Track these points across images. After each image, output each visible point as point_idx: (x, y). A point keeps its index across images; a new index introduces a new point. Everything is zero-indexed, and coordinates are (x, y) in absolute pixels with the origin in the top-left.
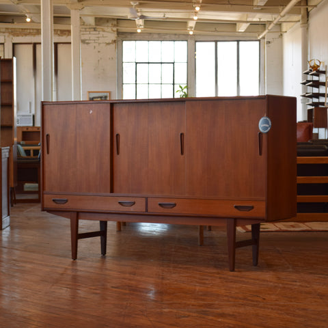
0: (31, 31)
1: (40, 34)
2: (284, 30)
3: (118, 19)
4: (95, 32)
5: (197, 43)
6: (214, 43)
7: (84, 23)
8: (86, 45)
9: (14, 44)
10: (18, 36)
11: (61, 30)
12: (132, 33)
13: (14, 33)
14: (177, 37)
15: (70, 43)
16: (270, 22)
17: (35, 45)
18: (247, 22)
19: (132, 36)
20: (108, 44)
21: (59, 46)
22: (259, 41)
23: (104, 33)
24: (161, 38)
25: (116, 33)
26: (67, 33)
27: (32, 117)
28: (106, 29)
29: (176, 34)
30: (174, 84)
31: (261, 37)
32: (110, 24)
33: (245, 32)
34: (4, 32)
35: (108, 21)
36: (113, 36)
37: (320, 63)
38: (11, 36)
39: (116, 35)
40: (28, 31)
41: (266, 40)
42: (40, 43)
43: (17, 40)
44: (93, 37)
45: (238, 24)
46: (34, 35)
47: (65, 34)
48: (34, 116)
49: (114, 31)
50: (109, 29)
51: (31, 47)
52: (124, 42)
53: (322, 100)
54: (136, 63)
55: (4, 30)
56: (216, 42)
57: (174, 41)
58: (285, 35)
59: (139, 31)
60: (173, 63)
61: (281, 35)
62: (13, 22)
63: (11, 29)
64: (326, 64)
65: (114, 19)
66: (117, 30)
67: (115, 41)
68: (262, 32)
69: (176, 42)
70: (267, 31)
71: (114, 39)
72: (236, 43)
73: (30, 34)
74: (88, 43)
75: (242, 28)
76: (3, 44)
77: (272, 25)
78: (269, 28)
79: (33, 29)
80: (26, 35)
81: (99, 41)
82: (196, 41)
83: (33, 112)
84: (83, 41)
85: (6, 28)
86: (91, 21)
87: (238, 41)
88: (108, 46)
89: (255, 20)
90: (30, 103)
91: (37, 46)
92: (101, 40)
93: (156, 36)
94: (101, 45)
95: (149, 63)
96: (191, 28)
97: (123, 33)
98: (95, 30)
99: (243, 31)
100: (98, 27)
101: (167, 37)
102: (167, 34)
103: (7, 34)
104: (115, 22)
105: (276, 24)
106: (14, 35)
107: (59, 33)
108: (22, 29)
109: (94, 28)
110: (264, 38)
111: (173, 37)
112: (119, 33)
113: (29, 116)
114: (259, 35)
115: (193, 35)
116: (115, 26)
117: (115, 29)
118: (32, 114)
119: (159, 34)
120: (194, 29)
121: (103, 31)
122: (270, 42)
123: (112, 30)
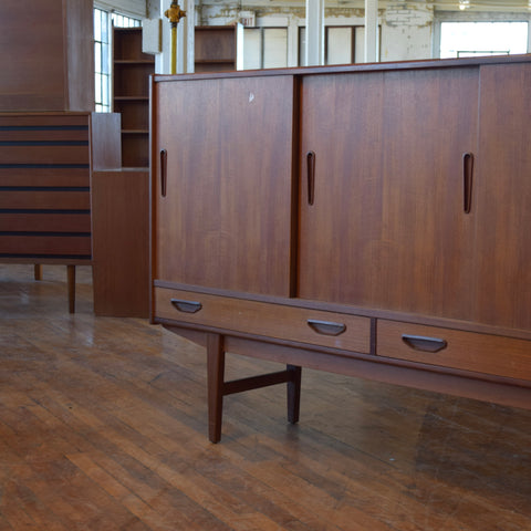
4: (404, 11)
8: (391, 28)
9: (300, 28)
12: (454, 12)
13: (301, 13)
14: (514, 16)
17: (327, 28)
19: (453, 16)
20: (422, 27)
21: (358, 30)
23: (418, 14)
24: (493, 17)
25: (432, 11)
28: (418, 5)
29: (512, 13)
34: (287, 13)
36: (428, 16)
38: (297, 18)
39: (432, 15)
44: (402, 17)
49: (430, 9)
50: (423, 6)
52: (443, 24)
54: (458, 52)
55: (287, 10)
57: (510, 22)
59: (462, 8)
60: (507, 52)
63: (297, 8)
66: (434, 7)
67: (430, 23)
69: (512, 23)
71: (430, 19)
74: (395, 26)
76: (286, 28)
81: (410, 23)
84: (388, 24)
85: (291, 8)
88: (421, 30)
91: (330, 30)
92: (413, 21)
93: (486, 16)
94: (412, 28)
95: (474, 52)
97: (443, 12)
100: (408, 3)
101: (501, 16)
102: (500, 13)
103: (291, 15)
106: (300, 16)
107: (358, 12)
111: (508, 16)
112: (436, 12)
116: (430, 2)
117: (431, 6)
119: (490, 13)
121: (416, 9)
123: (427, 7)
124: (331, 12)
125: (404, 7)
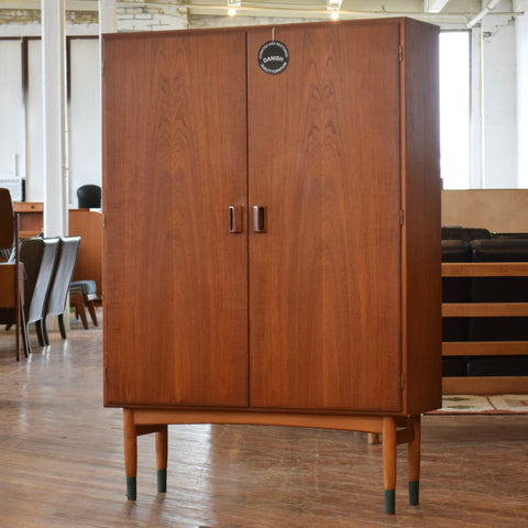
0: (19, 14)
2: (518, 8)
4: (143, 16)
11: (77, 13)
17: (26, 42)
21: (73, 42)
22: (470, 30)
25: (185, 16)
26: (89, 17)
27: (20, 184)
28: (165, 8)
31: (473, 23)
33: (440, 13)
36: (180, 23)
39: (186, 22)
40: (13, 13)
41: (482, 30)
42: (39, 38)
44: (140, 25)
46: (24, 21)
47: (85, 19)
48: (24, 182)
49: (181, 13)
50: (173, 10)
51: (18, 45)
58: (520, 19)
59: (232, 12)
61: (513, 19)
66: (188, 9)
68: (476, 14)
70: (486, 11)
73: (15, 19)
75: (436, 5)
78: (491, 6)
79: (21, 10)
80: (8, 22)
83: (23, 175)
90: (17, 156)
91: (30, 43)
96: (335, 5)
97: (200, 17)
98: (144, 12)
99: (437, 11)
100: (149, 5)
107: (73, 17)
109: (143, 8)
110: (478, 25)
112: (191, 17)
113: (13, 181)
114: (469, 20)
116: (184, 3)
117: (184, 9)
118: (19, 178)
120: (342, 9)
121: (163, 13)
122: (489, 34)
123: (178, 10)
124: (34, 15)
125: (144, 10)
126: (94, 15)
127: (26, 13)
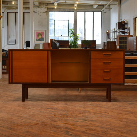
1: (18, 9)
2: (111, 8)
3: (47, 3)
4: (38, 8)
5: (78, 13)
6: (84, 13)
7: (34, 4)
8: (35, 13)
9: (8, 13)
10: (9, 9)
11: (26, 7)
13: (8, 8)
15: (29, 12)
16: (106, 5)
17: (16, 13)
18: (97, 4)
19: (53, 10)
20: (44, 13)
21: (25, 13)
22: (101, 12)
23: (43, 9)
24: (64, 10)
27: (14, 40)
28: (43, 7)
29: (69, 9)
30: (69, 28)
31: (102, 10)
32: (44, 5)
35: (44, 4)
36: (45, 10)
37: (125, 20)
38: (7, 9)
40: (13, 7)
41: (104, 12)
42: (18, 12)
43: (9, 11)
44: (38, 10)
45: (93, 5)
46: (15, 9)
47: (27, 9)
48: (15, 40)
50: (44, 7)
51: (14, 14)
52: (50, 12)
53: (126, 34)
54: (54, 20)
55: (4, 7)
56: (85, 12)
57: (69, 12)
59: (56, 8)
60: (69, 20)
61: (110, 10)
62: (7, 4)
63: (7, 7)
64: (127, 21)
65: (46, 3)
67: (46, 12)
68: (103, 8)
69: (70, 12)
70: (104, 8)
72: (92, 12)
74: (36, 12)
75: (95, 7)
77: (107, 6)
80: (12, 9)
81: (41, 12)
82: (77, 12)
83: (15, 39)
84: (34, 12)
86: (37, 4)
87: (93, 12)
89: (100, 4)
90: (14, 35)
91: (17, 13)
92: (41, 11)
94: (41, 13)
95: (59, 20)
97: (49, 9)
101: (66, 10)
103: (5, 9)
104: (46, 4)
105: (108, 5)
106: (8, 9)
108: (11, 7)
110: (103, 11)
112: (48, 9)
115: (76, 9)
116: (46, 6)
117: (46, 7)
118: (14, 39)
119: (63, 9)
120: (77, 7)
121: (42, 8)
122: (105, 12)
123: (45, 7)
124: (17, 8)
125: (39, 7)
126: (29, 8)
127: (16, 8)
